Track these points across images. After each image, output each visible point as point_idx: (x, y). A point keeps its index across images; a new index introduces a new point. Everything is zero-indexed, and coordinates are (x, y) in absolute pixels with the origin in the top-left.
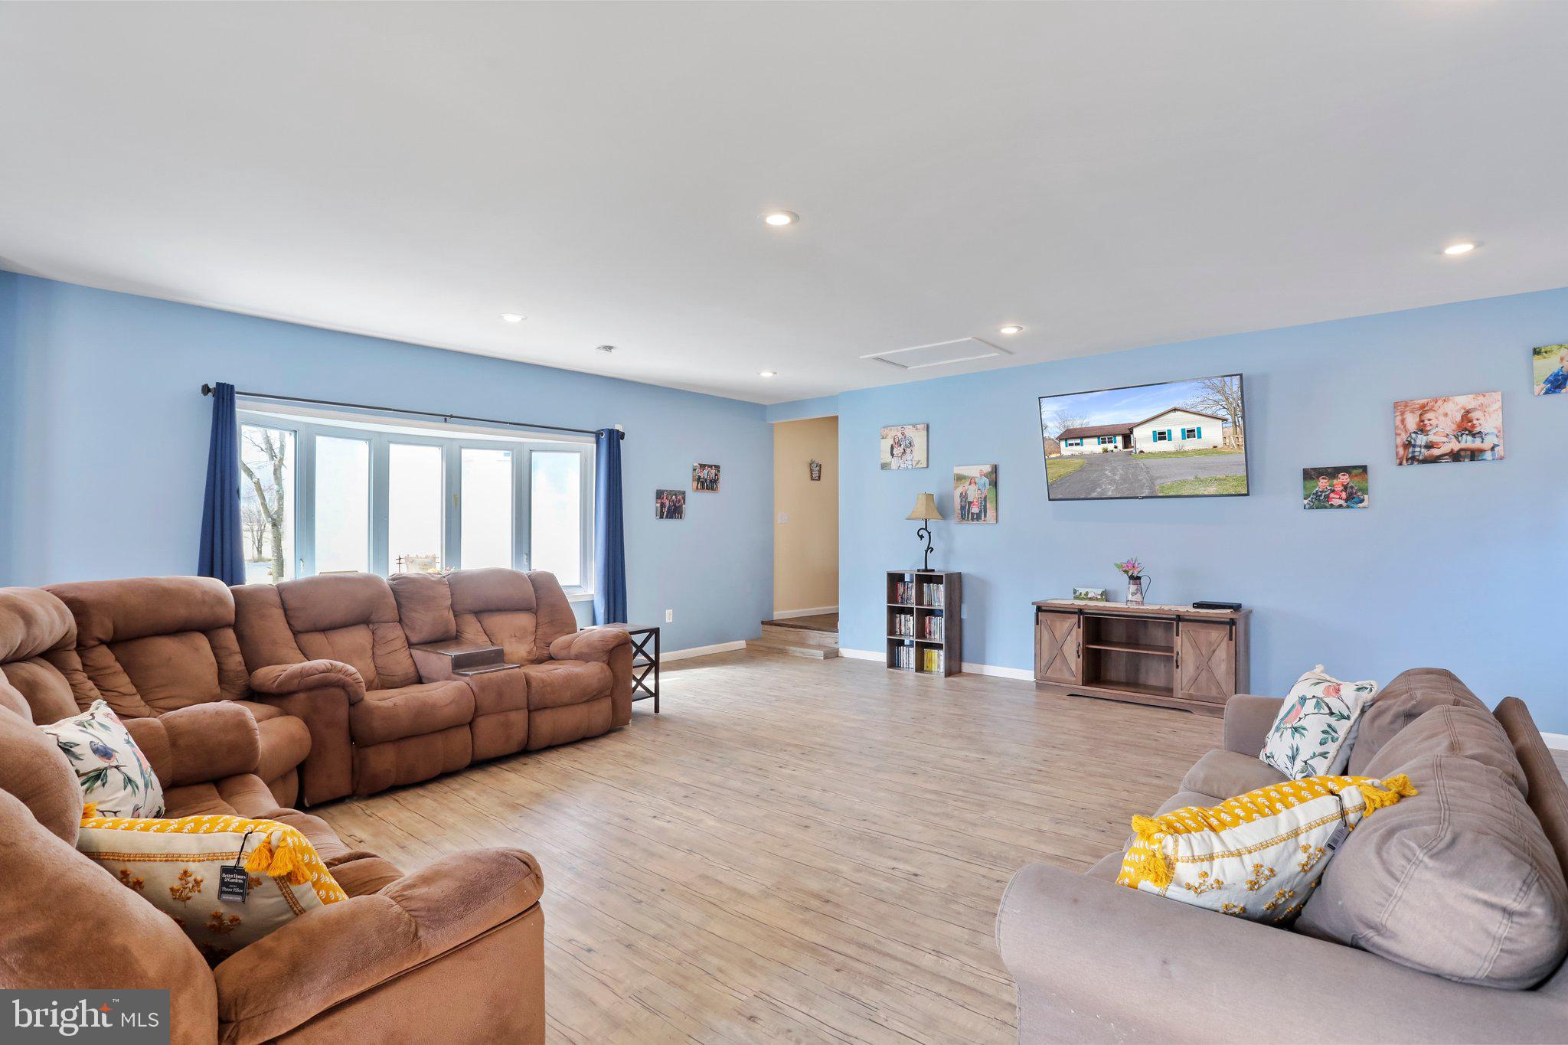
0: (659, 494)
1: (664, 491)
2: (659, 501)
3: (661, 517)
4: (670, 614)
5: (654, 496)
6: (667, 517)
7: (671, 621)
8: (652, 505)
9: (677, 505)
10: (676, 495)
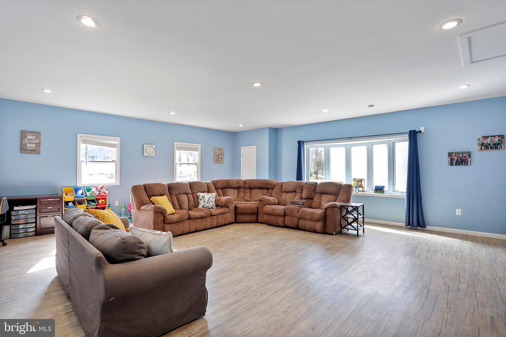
0: (450, 154)
1: (453, 152)
2: (450, 157)
3: (452, 164)
4: (459, 211)
5: (447, 155)
6: (456, 164)
7: (460, 214)
8: (447, 160)
9: (464, 159)
10: (462, 154)
